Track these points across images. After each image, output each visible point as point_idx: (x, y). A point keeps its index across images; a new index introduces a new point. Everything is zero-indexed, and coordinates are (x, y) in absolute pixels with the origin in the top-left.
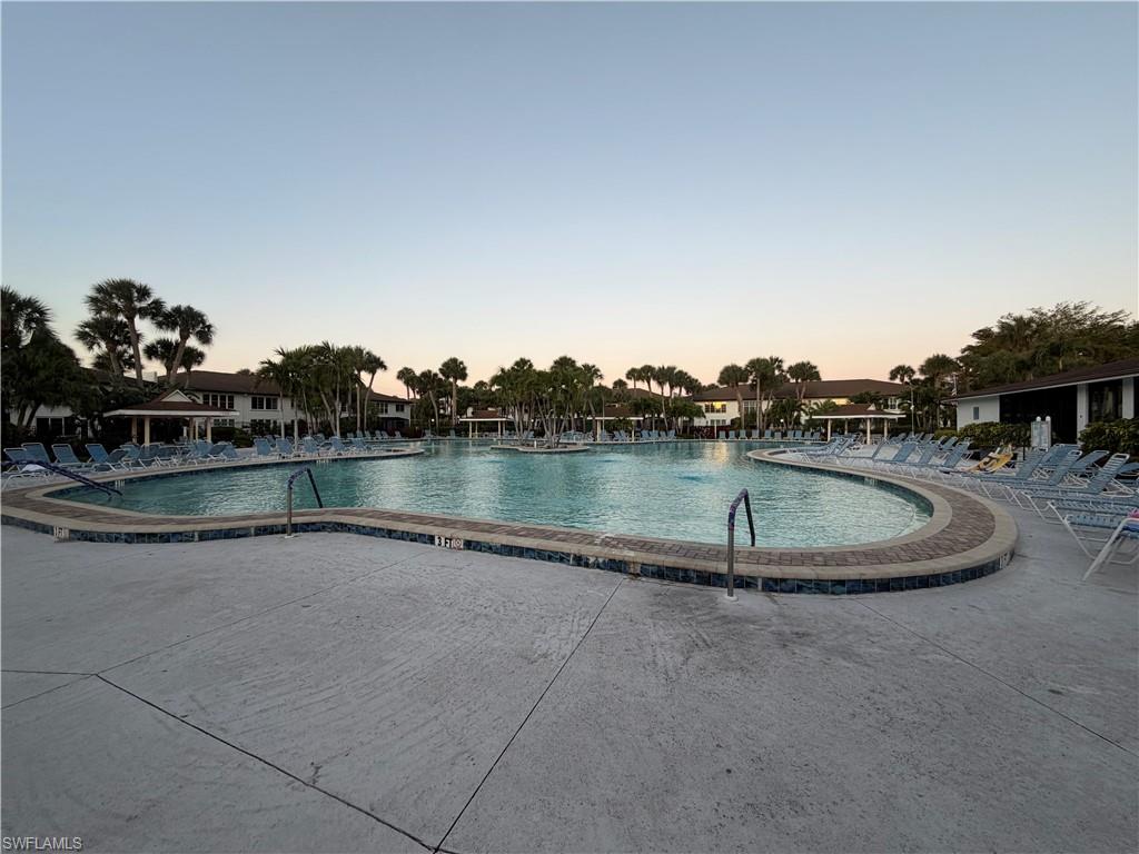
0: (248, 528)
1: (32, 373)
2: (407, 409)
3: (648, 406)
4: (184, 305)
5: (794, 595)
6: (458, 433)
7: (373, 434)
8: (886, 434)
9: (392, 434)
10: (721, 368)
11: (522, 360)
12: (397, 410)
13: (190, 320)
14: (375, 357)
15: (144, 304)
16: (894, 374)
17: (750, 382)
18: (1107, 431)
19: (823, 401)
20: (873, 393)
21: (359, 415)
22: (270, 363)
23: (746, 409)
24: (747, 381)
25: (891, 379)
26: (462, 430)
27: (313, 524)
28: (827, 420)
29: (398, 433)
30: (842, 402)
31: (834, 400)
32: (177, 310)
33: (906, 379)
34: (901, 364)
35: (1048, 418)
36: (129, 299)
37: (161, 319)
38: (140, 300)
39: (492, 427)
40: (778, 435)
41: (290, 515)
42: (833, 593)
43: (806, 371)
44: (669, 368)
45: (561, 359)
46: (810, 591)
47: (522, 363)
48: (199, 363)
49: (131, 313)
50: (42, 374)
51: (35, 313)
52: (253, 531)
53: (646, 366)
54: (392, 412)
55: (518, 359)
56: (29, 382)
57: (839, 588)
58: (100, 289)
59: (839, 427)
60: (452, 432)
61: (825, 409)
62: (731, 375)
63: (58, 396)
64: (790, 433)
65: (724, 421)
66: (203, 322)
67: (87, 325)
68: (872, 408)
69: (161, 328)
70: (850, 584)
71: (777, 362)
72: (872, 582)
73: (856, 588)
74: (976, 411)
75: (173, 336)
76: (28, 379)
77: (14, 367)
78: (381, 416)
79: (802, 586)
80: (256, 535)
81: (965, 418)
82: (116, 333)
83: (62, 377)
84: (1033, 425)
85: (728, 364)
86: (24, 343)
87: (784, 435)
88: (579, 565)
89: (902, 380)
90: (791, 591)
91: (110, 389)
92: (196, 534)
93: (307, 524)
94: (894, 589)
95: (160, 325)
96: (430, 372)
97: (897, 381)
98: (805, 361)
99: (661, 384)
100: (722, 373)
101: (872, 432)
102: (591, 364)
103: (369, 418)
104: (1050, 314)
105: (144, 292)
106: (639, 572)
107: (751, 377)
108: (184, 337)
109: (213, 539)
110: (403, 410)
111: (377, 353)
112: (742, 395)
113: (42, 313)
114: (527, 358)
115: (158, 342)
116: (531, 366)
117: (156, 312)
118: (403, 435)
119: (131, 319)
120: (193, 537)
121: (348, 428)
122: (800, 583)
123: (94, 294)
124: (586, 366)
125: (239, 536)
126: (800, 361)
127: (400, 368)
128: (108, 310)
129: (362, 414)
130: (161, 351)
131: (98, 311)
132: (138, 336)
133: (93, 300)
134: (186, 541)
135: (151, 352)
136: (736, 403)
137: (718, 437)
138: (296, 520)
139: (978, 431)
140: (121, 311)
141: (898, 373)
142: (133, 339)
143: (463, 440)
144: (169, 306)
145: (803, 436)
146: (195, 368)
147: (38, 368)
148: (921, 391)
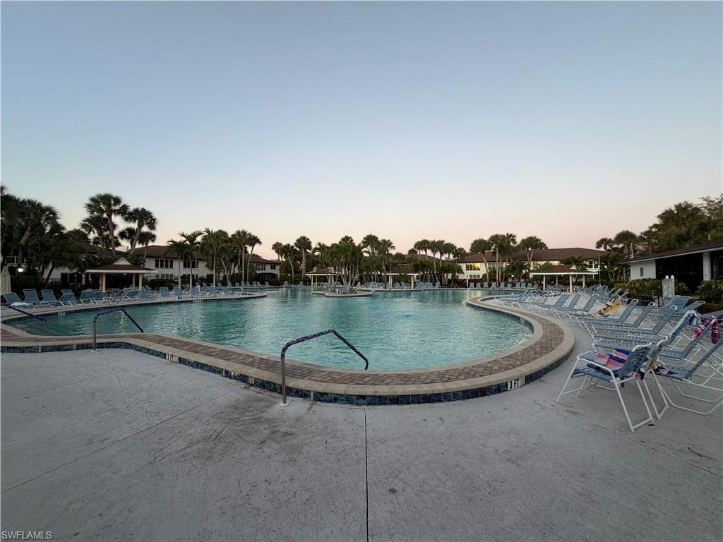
0: (72, 345)
1: (48, 248)
2: (278, 268)
3: (424, 266)
4: (140, 208)
5: (331, 404)
6: (305, 283)
7: (251, 283)
8: (584, 285)
9: (263, 283)
10: (472, 241)
11: (346, 237)
12: (271, 268)
13: (143, 216)
14: (254, 236)
15: (117, 207)
16: (599, 244)
17: (492, 250)
18: (713, 286)
19: (543, 263)
20: (576, 258)
21: (243, 271)
22: (173, 241)
23: (490, 268)
24: (490, 249)
25: (597, 247)
26: (307, 281)
27: (113, 343)
28: (543, 276)
29: (267, 283)
30: (556, 263)
31: (551, 262)
32: (136, 211)
33: (608, 248)
34: (604, 237)
35: (672, 277)
36: (109, 205)
37: (127, 216)
38: (115, 205)
39: (325, 280)
40: (509, 286)
41: (95, 338)
42: (357, 404)
43: (533, 243)
44: (439, 241)
45: (368, 236)
46: (342, 402)
47: (346, 239)
48: (153, 241)
49: (110, 212)
50: (53, 249)
51: (51, 214)
52: (75, 346)
53: (424, 240)
54: (268, 270)
55: (344, 237)
56: (45, 254)
57: (361, 401)
58: (93, 200)
59: (551, 281)
60: (301, 283)
61: (544, 269)
62: (479, 246)
63: (61, 261)
64: (518, 284)
65: (479, 276)
66: (151, 217)
67: (87, 220)
68: (574, 267)
69: (127, 221)
70: (370, 398)
71: (511, 237)
72: (386, 397)
73: (374, 402)
74: (642, 270)
75: (134, 226)
76: (45, 252)
77: (38, 245)
78: (258, 272)
79: (337, 398)
80: (77, 349)
81: (635, 275)
82: (102, 224)
83: (64, 250)
84: (663, 281)
85: (477, 238)
86: (47, 231)
87: (514, 285)
88: (227, 377)
89: (605, 248)
90: (330, 401)
91: (97, 257)
92: (40, 348)
93: (110, 343)
94: (403, 403)
95: (126, 219)
96: (289, 245)
97: (602, 249)
98: (532, 236)
99: (434, 252)
100: (473, 245)
101: (573, 284)
102: (387, 239)
103: (250, 273)
104: (717, 201)
105: (117, 201)
106: (253, 383)
107: (493, 247)
108: (140, 226)
109: (50, 351)
110: (275, 268)
111: (254, 233)
112: (486, 259)
113: (55, 214)
114: (349, 236)
115: (127, 230)
116: (352, 241)
117: (123, 211)
118: (270, 284)
119: (110, 216)
120: (38, 349)
121: (235, 279)
122: (336, 396)
123: (90, 202)
124: (384, 241)
125: (66, 350)
126: (529, 236)
127: (274, 243)
128: (97, 212)
129: (246, 271)
130: (129, 234)
131: (92, 212)
132: (114, 226)
133: (89, 206)
134: (34, 352)
135: (122, 235)
136: (483, 264)
137: (469, 286)
138: (98, 341)
139: (638, 285)
140: (105, 212)
141: (602, 243)
142: (111, 227)
143: (307, 287)
144: (131, 209)
145: (526, 286)
146: (150, 244)
147: (50, 246)
148: (611, 256)
